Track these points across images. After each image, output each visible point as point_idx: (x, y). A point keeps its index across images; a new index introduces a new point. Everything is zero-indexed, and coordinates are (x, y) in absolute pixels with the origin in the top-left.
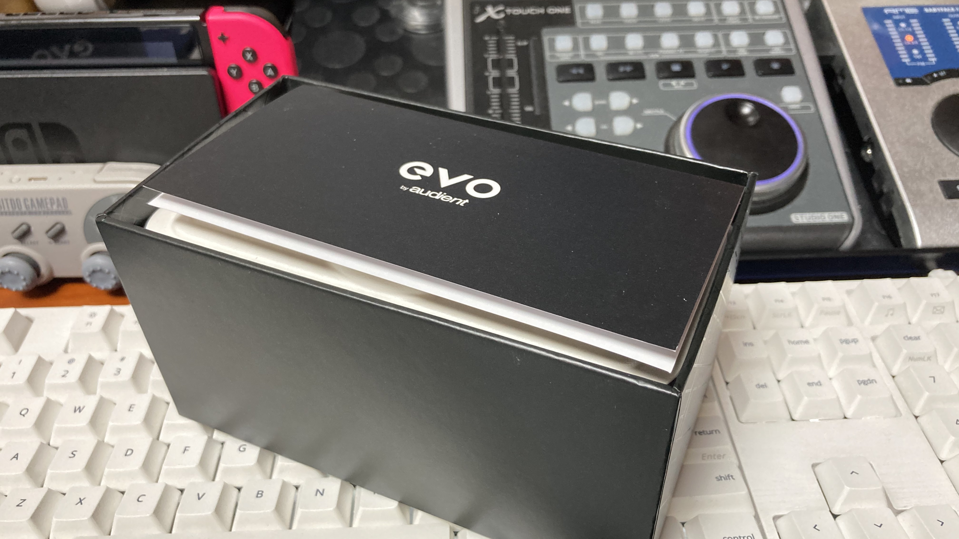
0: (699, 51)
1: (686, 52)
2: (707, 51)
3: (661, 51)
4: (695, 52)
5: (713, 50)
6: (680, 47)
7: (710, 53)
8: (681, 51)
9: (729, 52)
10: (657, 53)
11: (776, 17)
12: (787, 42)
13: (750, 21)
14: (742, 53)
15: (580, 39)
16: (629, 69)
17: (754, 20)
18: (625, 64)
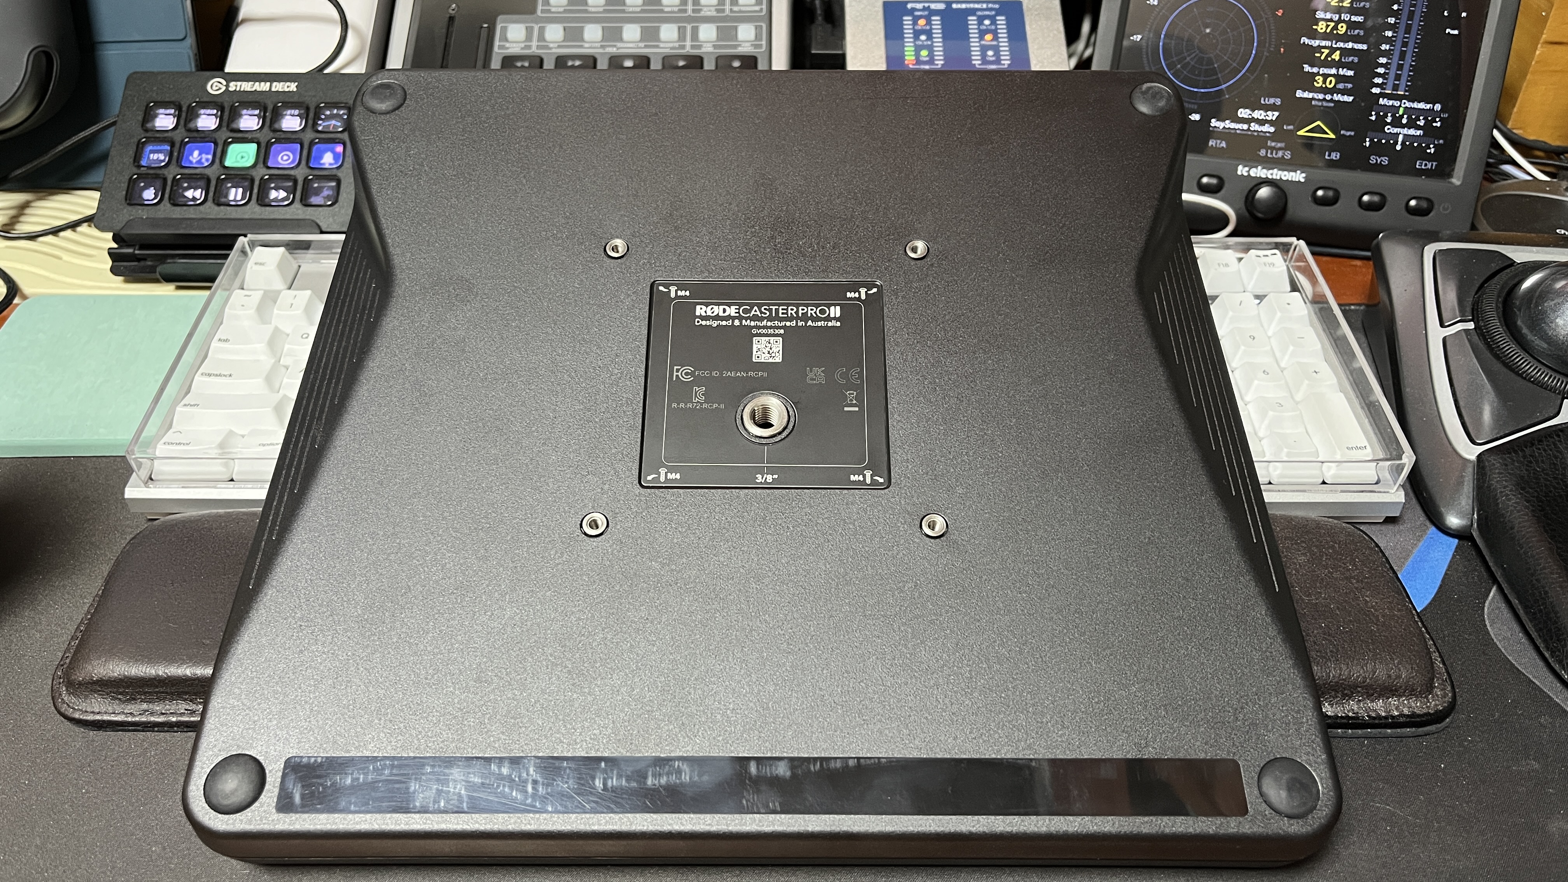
0: (662, 45)
1: (646, 47)
2: (671, 45)
3: (619, 45)
4: (657, 47)
5: (677, 45)
6: (641, 41)
7: (672, 48)
8: (642, 45)
9: (693, 47)
10: (615, 46)
11: (757, 8)
12: (758, 37)
13: (727, 12)
14: (707, 48)
15: (536, 28)
16: (577, 63)
17: (731, 10)
18: (574, 57)
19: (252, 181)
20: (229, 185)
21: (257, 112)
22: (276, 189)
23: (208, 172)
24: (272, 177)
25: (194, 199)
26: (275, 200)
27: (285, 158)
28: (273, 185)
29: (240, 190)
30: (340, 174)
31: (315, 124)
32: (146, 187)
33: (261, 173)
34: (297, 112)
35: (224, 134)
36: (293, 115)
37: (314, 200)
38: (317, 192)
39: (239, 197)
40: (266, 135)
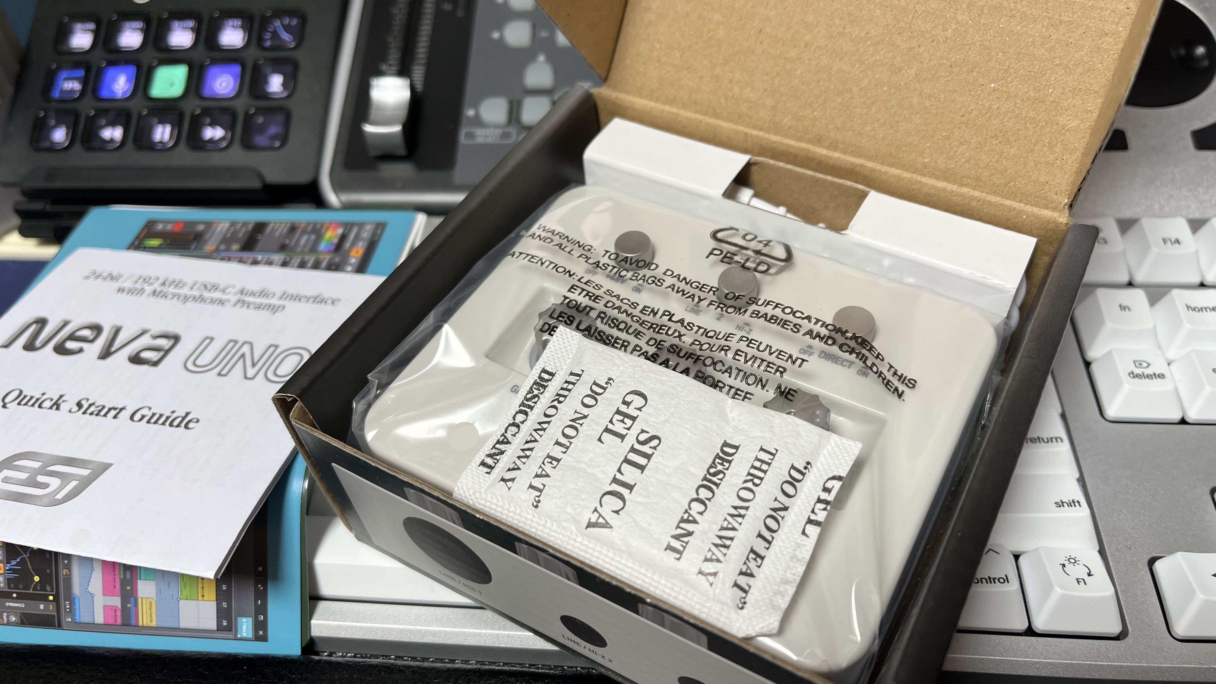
19: (181, 116)
20: (155, 120)
21: (191, 24)
22: (213, 124)
23: (130, 105)
24: (206, 112)
25: (112, 141)
26: (211, 141)
27: (224, 84)
28: (208, 120)
29: (168, 129)
30: (291, 105)
31: (260, 40)
32: (56, 126)
33: (193, 106)
34: (238, 22)
35: (151, 54)
36: (233, 26)
37: (261, 140)
38: (262, 129)
39: (167, 137)
40: (200, 54)
